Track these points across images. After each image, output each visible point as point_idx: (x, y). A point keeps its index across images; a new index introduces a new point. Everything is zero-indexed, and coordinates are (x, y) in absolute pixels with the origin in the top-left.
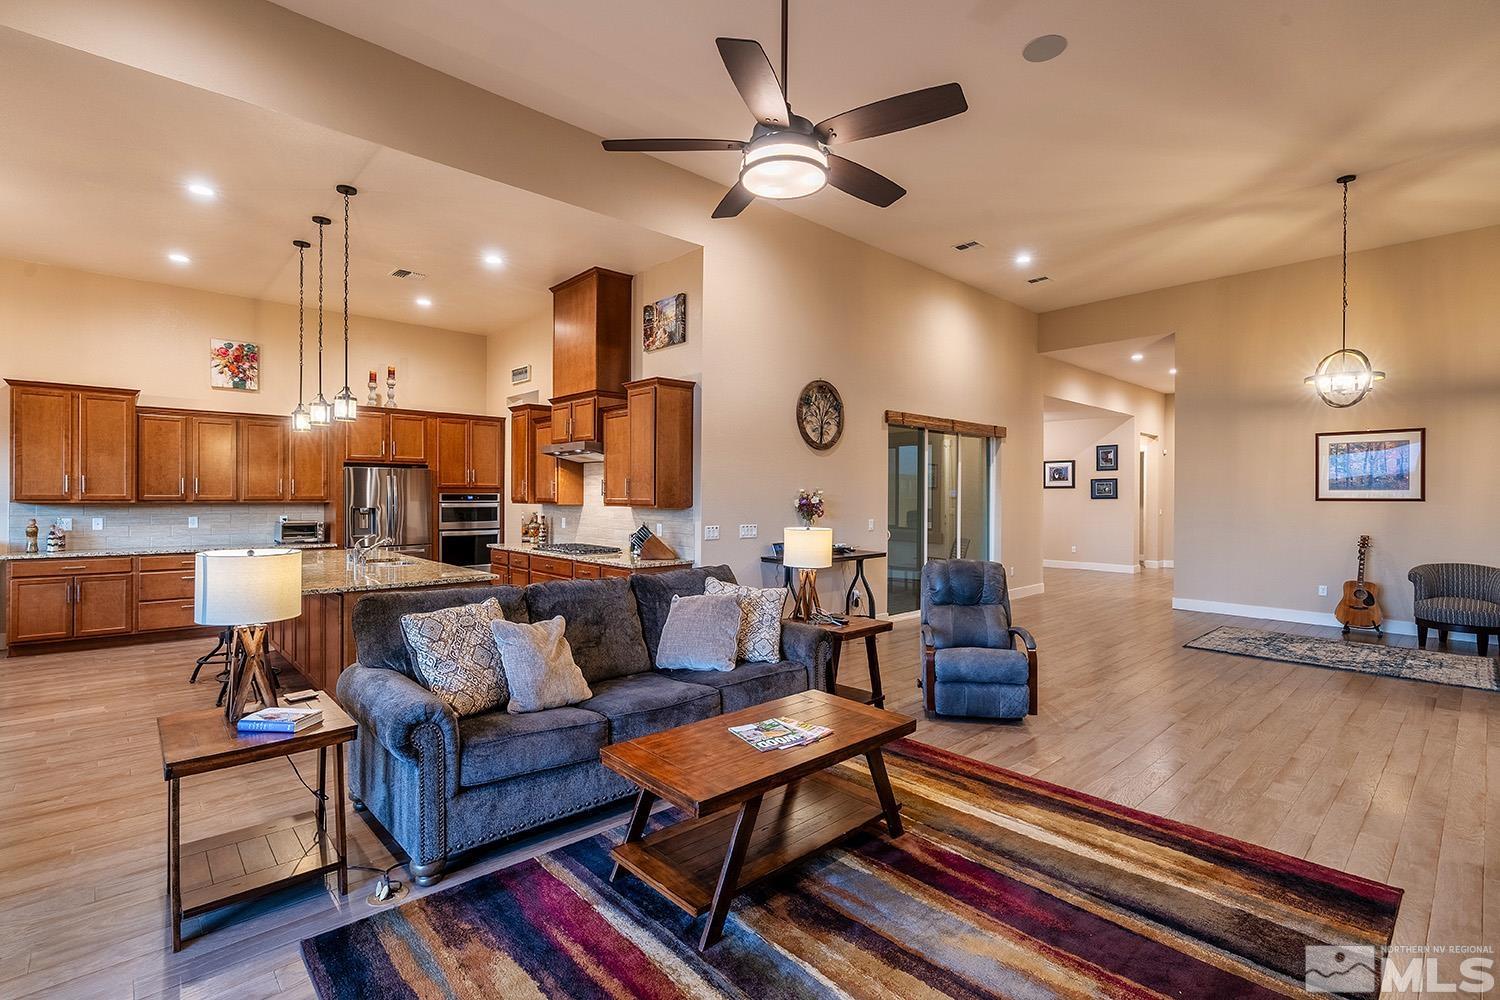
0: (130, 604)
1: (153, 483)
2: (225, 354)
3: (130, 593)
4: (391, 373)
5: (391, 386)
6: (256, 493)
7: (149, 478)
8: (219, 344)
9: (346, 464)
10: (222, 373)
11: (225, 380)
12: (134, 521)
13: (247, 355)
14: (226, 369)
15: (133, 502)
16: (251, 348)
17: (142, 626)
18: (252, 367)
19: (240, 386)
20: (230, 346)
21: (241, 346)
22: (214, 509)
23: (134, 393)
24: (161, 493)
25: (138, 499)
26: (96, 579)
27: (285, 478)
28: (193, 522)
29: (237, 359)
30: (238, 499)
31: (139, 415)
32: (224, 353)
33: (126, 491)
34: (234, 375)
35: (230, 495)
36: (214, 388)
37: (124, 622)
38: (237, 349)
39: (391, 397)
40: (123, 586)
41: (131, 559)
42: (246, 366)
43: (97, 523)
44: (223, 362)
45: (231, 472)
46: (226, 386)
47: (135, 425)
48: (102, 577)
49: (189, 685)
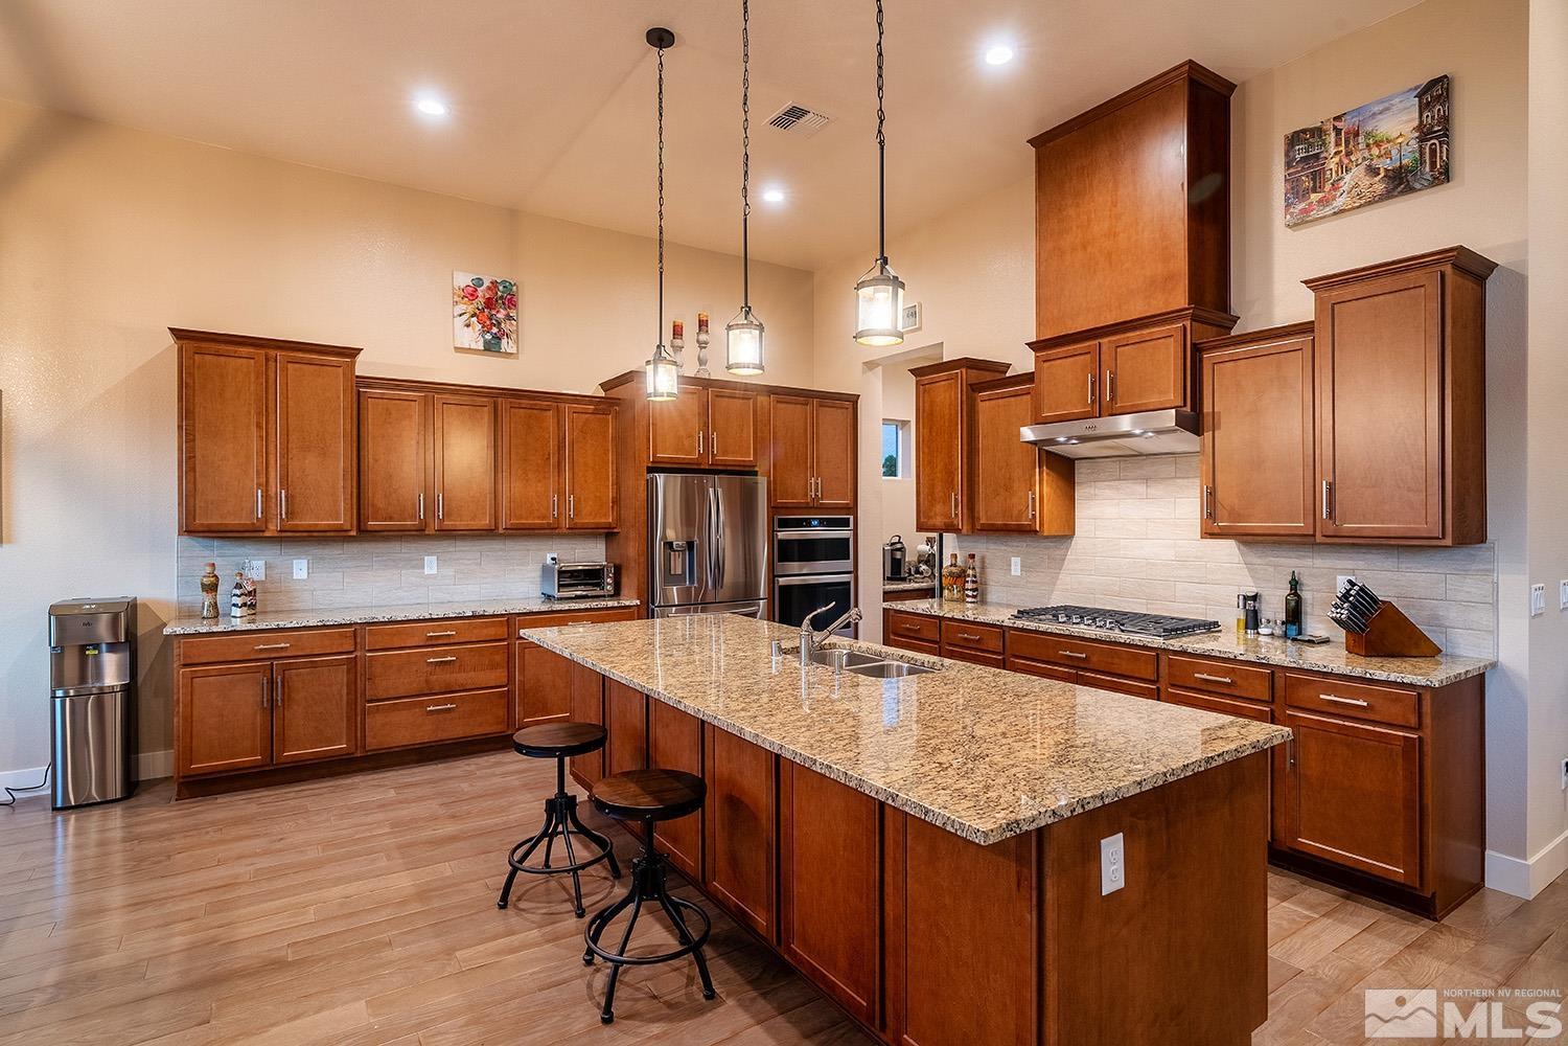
0: (352, 704)
1: (381, 504)
2: (473, 295)
3: (352, 685)
4: (703, 325)
5: (702, 345)
6: (521, 518)
7: (376, 496)
8: (464, 280)
9: (651, 470)
10: (468, 326)
11: (472, 337)
12: (349, 564)
13: (501, 297)
14: (474, 319)
15: (354, 533)
16: (508, 286)
17: (372, 743)
18: (509, 317)
19: (492, 347)
20: (479, 282)
21: (494, 283)
22: (458, 543)
23: (352, 353)
24: (391, 519)
25: (359, 529)
26: (305, 665)
27: (561, 493)
28: (431, 565)
29: (490, 304)
30: (497, 527)
31: (362, 387)
32: (470, 294)
33: (343, 518)
34: (486, 329)
35: (485, 522)
36: (458, 349)
37: (344, 740)
38: (489, 288)
39: (702, 362)
40: (341, 676)
41: (356, 632)
42: (501, 315)
43: (300, 567)
44: (471, 309)
45: (488, 485)
46: (474, 346)
47: (355, 406)
48: (310, 660)
49: (496, 921)
